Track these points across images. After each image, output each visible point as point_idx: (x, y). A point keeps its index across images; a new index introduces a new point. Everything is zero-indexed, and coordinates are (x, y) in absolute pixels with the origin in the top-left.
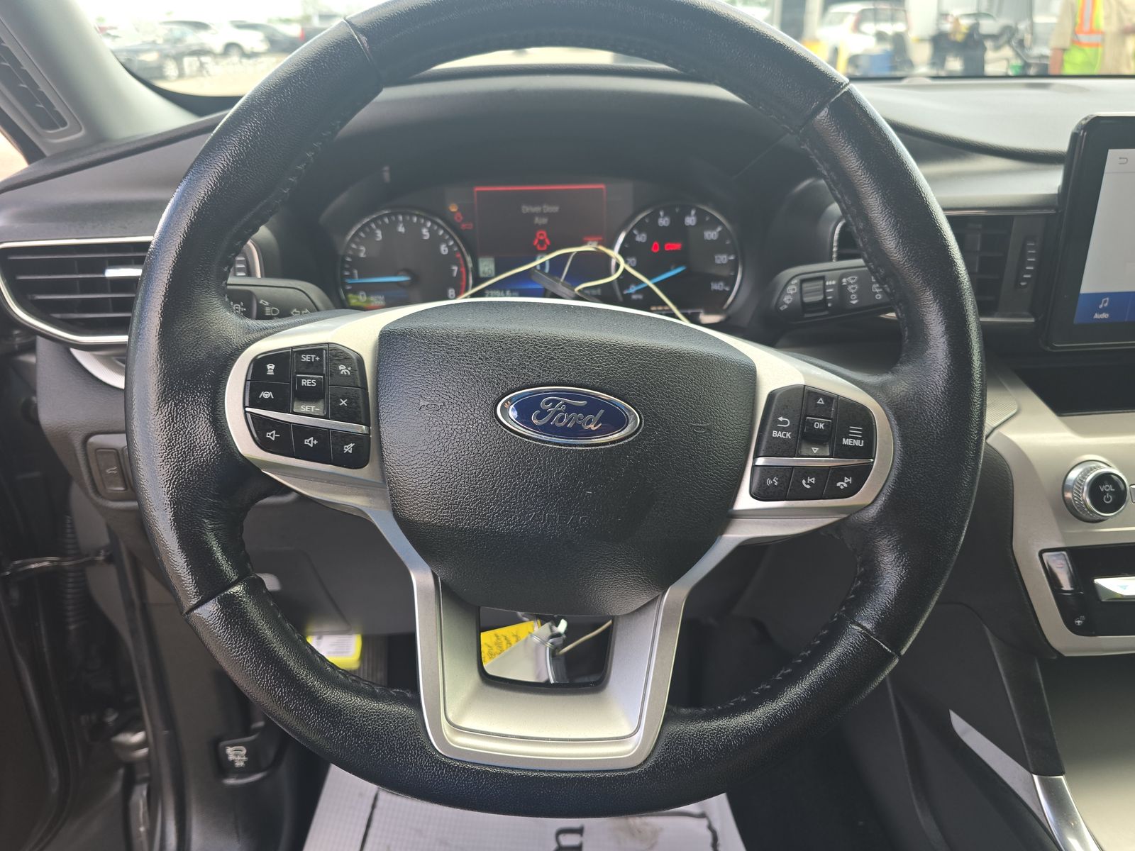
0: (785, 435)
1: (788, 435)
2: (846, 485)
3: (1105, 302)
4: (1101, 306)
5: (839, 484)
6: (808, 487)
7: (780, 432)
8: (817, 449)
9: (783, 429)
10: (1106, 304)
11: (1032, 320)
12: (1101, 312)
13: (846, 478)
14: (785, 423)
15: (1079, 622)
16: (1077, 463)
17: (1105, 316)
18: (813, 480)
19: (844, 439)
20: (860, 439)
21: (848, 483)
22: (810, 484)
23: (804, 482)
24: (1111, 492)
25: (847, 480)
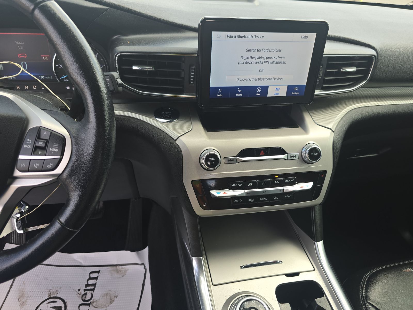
0: (29, 147)
1: (30, 147)
2: (50, 167)
3: (220, 90)
4: (219, 92)
5: (48, 166)
6: (36, 167)
7: (27, 145)
8: (41, 152)
9: (28, 144)
10: (221, 91)
11: (195, 96)
12: (219, 94)
13: (50, 164)
14: (29, 141)
15: (205, 205)
16: (205, 150)
17: (221, 95)
18: (38, 165)
19: (51, 149)
20: (57, 148)
21: (51, 166)
22: (37, 166)
23: (35, 165)
24: (213, 161)
25: (51, 164)
